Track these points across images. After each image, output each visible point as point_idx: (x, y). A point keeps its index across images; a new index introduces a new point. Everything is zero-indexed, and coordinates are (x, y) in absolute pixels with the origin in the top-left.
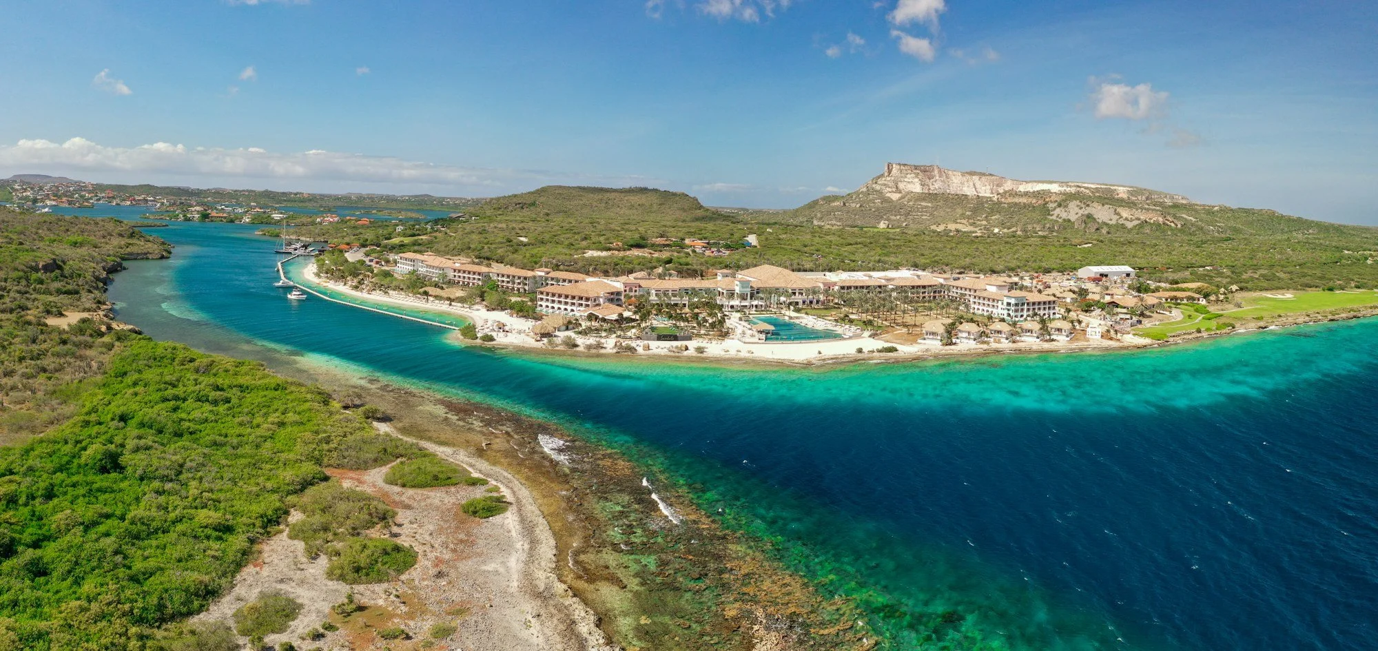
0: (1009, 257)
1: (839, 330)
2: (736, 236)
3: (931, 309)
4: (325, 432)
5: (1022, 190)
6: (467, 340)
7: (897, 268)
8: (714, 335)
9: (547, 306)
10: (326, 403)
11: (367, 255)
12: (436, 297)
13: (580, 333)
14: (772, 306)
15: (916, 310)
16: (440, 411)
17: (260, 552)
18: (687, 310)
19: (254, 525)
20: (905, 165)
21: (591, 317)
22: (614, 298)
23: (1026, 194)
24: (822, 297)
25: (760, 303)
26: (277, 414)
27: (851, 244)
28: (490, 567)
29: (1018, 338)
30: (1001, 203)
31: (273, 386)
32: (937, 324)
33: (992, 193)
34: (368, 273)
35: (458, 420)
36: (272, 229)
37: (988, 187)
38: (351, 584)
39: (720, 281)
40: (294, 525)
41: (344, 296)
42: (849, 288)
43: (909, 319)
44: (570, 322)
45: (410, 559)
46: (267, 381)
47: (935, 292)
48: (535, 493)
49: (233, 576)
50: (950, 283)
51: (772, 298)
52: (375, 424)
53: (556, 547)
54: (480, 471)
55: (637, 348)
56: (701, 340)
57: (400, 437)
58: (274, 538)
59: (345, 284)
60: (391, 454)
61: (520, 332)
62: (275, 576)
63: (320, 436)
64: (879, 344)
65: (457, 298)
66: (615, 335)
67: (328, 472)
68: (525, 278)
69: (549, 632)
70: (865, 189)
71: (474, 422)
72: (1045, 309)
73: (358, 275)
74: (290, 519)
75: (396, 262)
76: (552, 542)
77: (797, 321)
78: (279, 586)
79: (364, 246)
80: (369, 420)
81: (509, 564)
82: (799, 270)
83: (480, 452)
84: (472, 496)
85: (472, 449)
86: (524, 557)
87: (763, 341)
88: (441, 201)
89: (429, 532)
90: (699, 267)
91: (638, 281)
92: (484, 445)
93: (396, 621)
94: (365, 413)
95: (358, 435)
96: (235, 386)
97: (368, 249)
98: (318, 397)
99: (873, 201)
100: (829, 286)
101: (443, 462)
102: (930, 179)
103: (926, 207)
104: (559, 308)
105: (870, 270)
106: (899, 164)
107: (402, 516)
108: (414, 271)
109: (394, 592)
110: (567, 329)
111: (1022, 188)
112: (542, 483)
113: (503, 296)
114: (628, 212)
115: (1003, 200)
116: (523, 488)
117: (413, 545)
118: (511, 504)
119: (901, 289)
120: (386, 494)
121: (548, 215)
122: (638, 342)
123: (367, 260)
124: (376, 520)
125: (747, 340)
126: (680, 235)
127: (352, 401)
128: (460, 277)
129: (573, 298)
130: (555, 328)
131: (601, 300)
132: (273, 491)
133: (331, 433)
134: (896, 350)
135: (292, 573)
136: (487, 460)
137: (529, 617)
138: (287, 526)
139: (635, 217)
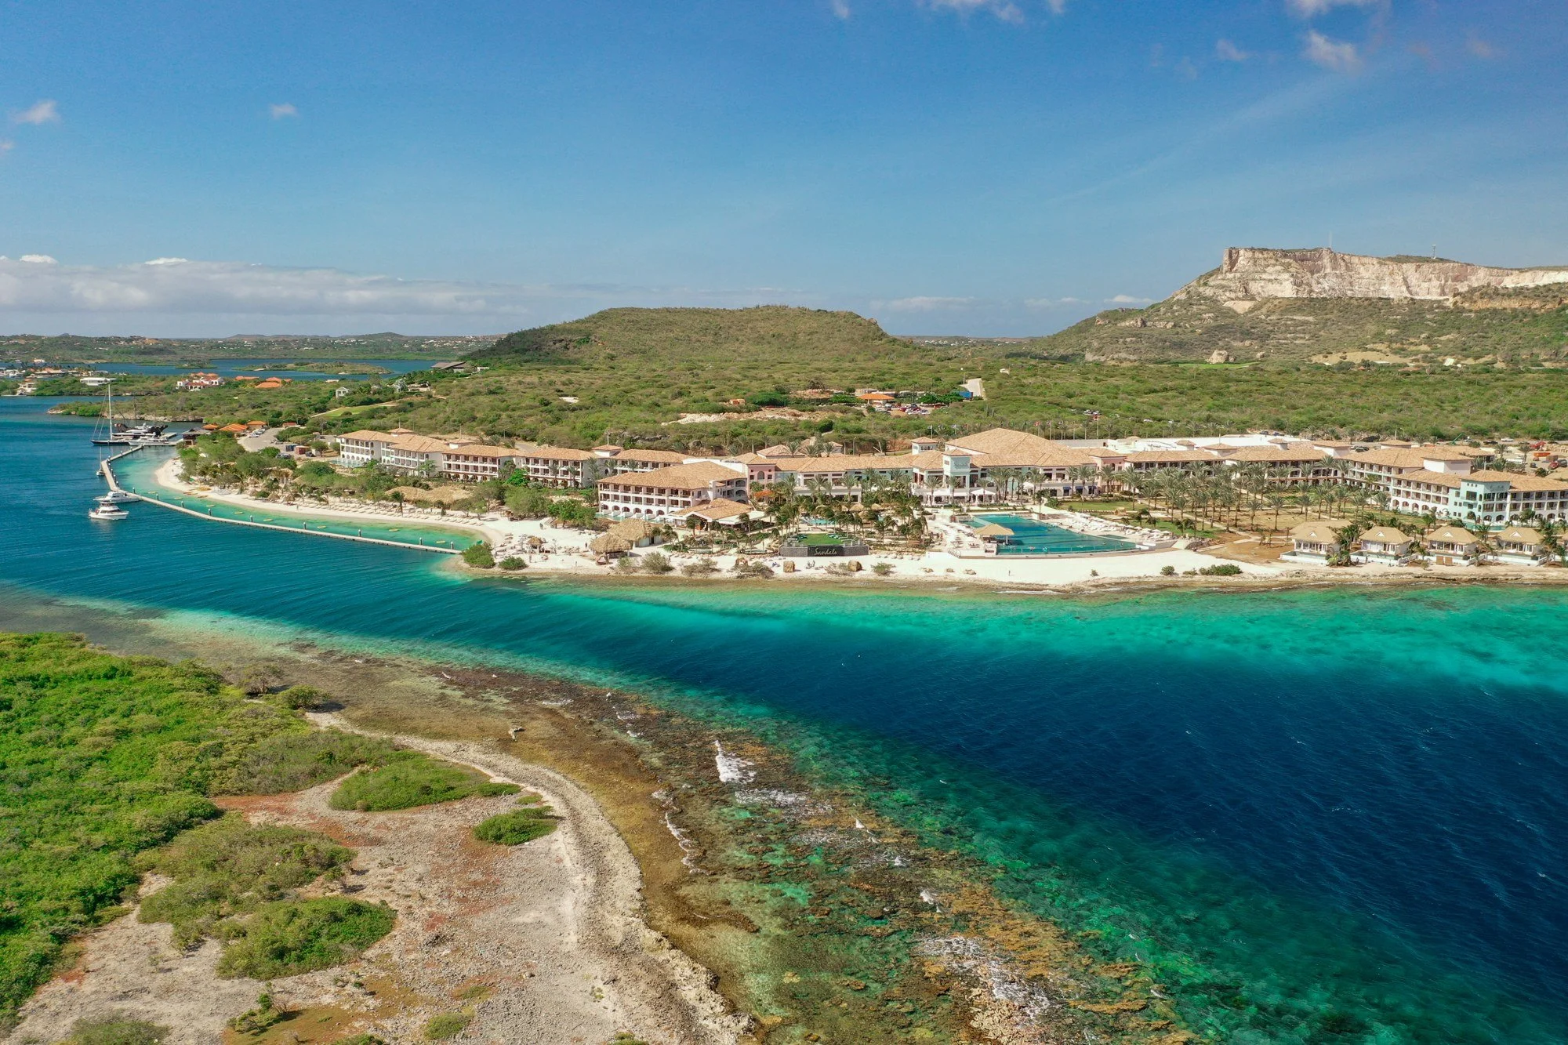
0: (1474, 410)
1: (1132, 536)
2: (947, 380)
3: (1306, 502)
4: (213, 737)
5: (1510, 286)
6: (475, 570)
7: (1242, 431)
8: (906, 545)
9: (616, 508)
10: (212, 689)
11: (281, 439)
12: (418, 503)
13: (675, 548)
14: (1009, 497)
15: (1279, 503)
16: (431, 685)
17: (79, 955)
18: (859, 505)
19: (66, 910)
20: (1262, 250)
21: (692, 522)
22: (733, 489)
23: (1519, 292)
24: (1099, 482)
25: (988, 493)
26: (112, 718)
27: (1155, 391)
28: (529, 917)
29: (1490, 558)
30: (1463, 310)
31: (102, 672)
32: (1323, 529)
33: (1443, 293)
34: (286, 470)
35: (466, 696)
36: (85, 403)
37: (1436, 283)
38: (268, 979)
39: (917, 457)
40: (151, 899)
41: (243, 512)
42: (1150, 465)
43: (1263, 520)
44: (656, 531)
45: (381, 923)
46: (88, 664)
47: (1317, 473)
48: (603, 799)
49: (17, 1005)
50: (1348, 457)
51: (1010, 484)
52: (310, 716)
53: (641, 878)
54: (506, 774)
55: (774, 569)
56: (883, 553)
57: (357, 732)
58: (109, 926)
59: (242, 491)
60: (342, 761)
61: (569, 552)
62: (111, 990)
63: (201, 746)
64: (1206, 561)
65: (455, 502)
66: (734, 550)
67: (219, 803)
68: (576, 463)
69: (632, 1003)
70: (1183, 296)
71: (493, 697)
72: (1552, 505)
73: (267, 473)
74: (143, 890)
75: (337, 449)
76: (635, 871)
77: (1054, 522)
78: (117, 1006)
79: (274, 425)
80: (299, 711)
81: (561, 910)
82: (1058, 437)
83: (505, 744)
84: (493, 813)
85: (491, 741)
86: (586, 897)
87: (994, 554)
88: (417, 344)
89: (418, 876)
90: (879, 436)
91: (773, 461)
92: (511, 732)
93: (357, 1025)
94: (290, 700)
95: (279, 737)
96: (20, 679)
97: (283, 428)
98: (197, 682)
99: (1198, 316)
100: (1111, 464)
101: (439, 764)
102: (1312, 273)
103: (1307, 323)
104: (637, 510)
105: (1190, 436)
106: (1253, 250)
107: (364, 857)
108: (374, 462)
109: (353, 979)
110: (652, 543)
111: (1510, 282)
112: (614, 784)
113: (537, 495)
114: (753, 349)
115: (1466, 305)
116: (583, 794)
117: (388, 900)
118: (562, 818)
119: (1252, 469)
120: (335, 826)
121: (612, 358)
122: (776, 559)
123: (282, 448)
124: (315, 869)
125: (964, 554)
126: (847, 383)
127: (264, 682)
128: (458, 467)
129: (662, 491)
130: (631, 542)
131: (711, 494)
132: (108, 847)
133: (224, 738)
134: (1239, 572)
135: (147, 979)
136: (518, 755)
137: (599, 984)
138: (138, 902)
139: (767, 356)
